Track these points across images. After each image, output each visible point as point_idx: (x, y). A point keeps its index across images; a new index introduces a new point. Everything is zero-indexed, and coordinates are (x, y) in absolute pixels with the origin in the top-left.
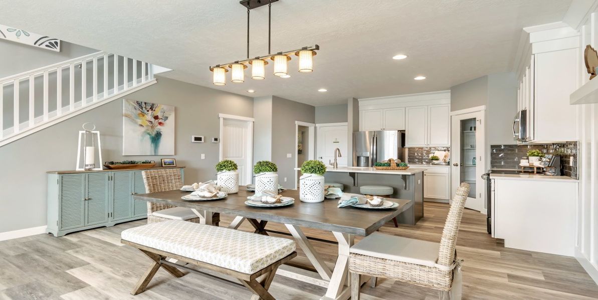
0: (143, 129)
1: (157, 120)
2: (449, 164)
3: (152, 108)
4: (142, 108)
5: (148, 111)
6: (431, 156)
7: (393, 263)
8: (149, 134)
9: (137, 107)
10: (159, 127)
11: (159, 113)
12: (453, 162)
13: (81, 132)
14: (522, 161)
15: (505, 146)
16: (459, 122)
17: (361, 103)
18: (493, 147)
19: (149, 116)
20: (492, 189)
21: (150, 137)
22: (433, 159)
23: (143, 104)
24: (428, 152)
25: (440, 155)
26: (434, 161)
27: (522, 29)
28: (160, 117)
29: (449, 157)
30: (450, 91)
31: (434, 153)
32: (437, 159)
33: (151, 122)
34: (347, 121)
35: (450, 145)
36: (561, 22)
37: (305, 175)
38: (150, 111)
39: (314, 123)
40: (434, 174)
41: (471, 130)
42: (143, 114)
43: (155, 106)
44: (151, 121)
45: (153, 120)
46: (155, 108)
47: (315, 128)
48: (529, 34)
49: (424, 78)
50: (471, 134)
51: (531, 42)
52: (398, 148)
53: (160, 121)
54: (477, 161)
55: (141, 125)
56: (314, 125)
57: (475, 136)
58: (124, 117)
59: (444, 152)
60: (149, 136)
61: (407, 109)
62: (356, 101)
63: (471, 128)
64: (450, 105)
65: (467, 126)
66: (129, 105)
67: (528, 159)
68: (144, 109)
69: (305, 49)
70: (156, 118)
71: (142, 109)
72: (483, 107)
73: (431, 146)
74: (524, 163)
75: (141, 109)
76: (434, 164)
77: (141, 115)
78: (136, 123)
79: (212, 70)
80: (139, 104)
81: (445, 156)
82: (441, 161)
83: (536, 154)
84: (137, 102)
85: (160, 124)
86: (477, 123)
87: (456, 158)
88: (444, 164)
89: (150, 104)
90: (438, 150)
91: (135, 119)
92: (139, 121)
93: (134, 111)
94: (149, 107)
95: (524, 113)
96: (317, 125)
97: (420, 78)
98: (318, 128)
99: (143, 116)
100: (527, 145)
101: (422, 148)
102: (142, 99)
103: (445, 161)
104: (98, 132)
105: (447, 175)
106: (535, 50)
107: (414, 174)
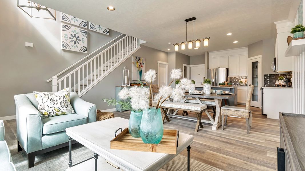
0: (137, 69)
2: (247, 85)
6: (239, 81)
7: (233, 111)
10: (141, 68)
11: (142, 61)
12: (249, 84)
13: (124, 70)
14: (276, 82)
15: (269, 75)
16: (251, 63)
17: (210, 54)
18: (265, 75)
19: (139, 63)
20: (263, 93)
21: (139, 72)
22: (240, 83)
24: (238, 80)
25: (243, 80)
26: (241, 84)
27: (274, 23)
29: (247, 82)
30: (247, 47)
31: (240, 80)
32: (242, 83)
33: (139, 66)
34: (204, 64)
35: (247, 75)
36: (287, 20)
37: (206, 84)
38: (139, 61)
39: (189, 65)
40: (241, 90)
41: (256, 67)
46: (140, 59)
47: (190, 67)
48: (276, 25)
49: (237, 42)
50: (256, 69)
51: (277, 28)
52: (226, 77)
54: (259, 83)
56: (189, 66)
57: (258, 70)
58: (133, 64)
59: (245, 79)
61: (229, 56)
62: (208, 53)
63: (257, 66)
64: (247, 54)
65: (255, 65)
66: (134, 58)
67: (279, 81)
69: (206, 38)
70: (141, 64)
72: (261, 56)
73: (239, 76)
74: (277, 83)
75: (137, 60)
76: (240, 85)
77: (137, 63)
78: (136, 66)
79: (174, 45)
80: (137, 58)
81: (245, 81)
82: (244, 84)
83: (282, 78)
85: (142, 66)
86: (259, 63)
87: (250, 82)
88: (245, 85)
89: (139, 57)
90: (242, 78)
91: (135, 64)
93: (135, 61)
95: (275, 59)
96: (191, 66)
97: (236, 42)
98: (191, 67)
100: (279, 74)
101: (235, 77)
102: (137, 55)
103: (245, 84)
104: (128, 70)
105: (246, 91)
106: (278, 32)
107: (234, 88)
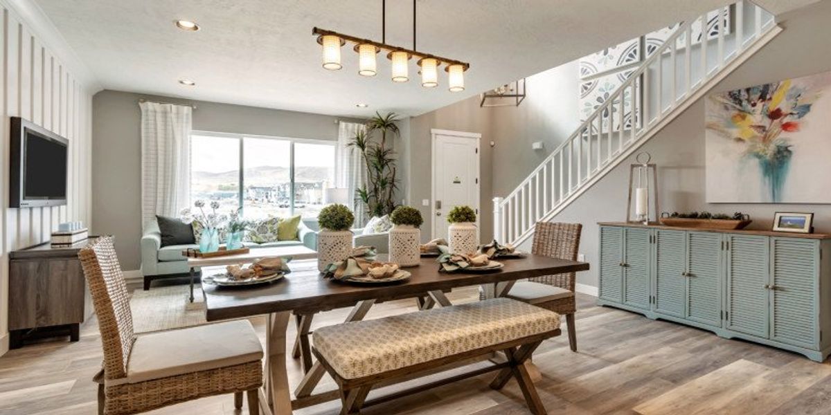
0: (743, 148)
1: (776, 121)
3: (763, 97)
4: (740, 103)
5: (754, 105)
8: (758, 156)
9: (730, 102)
10: (784, 135)
11: (784, 101)
19: (757, 116)
21: (761, 164)
23: (743, 93)
28: (784, 111)
33: (762, 128)
38: (760, 105)
42: (743, 114)
43: (771, 89)
44: (759, 127)
45: (766, 122)
46: (773, 92)
53: (786, 120)
55: (739, 140)
58: (707, 132)
60: (757, 160)
66: (715, 104)
68: (744, 103)
70: (775, 115)
71: (741, 105)
75: (738, 107)
77: (739, 118)
78: (728, 136)
80: (735, 97)
84: (730, 93)
85: (786, 127)
89: (757, 88)
91: (726, 129)
92: (735, 132)
93: (724, 113)
94: (755, 97)
99: (744, 118)
102: (739, 84)
